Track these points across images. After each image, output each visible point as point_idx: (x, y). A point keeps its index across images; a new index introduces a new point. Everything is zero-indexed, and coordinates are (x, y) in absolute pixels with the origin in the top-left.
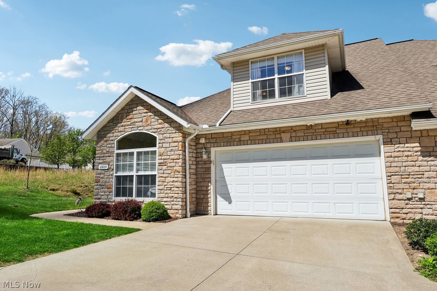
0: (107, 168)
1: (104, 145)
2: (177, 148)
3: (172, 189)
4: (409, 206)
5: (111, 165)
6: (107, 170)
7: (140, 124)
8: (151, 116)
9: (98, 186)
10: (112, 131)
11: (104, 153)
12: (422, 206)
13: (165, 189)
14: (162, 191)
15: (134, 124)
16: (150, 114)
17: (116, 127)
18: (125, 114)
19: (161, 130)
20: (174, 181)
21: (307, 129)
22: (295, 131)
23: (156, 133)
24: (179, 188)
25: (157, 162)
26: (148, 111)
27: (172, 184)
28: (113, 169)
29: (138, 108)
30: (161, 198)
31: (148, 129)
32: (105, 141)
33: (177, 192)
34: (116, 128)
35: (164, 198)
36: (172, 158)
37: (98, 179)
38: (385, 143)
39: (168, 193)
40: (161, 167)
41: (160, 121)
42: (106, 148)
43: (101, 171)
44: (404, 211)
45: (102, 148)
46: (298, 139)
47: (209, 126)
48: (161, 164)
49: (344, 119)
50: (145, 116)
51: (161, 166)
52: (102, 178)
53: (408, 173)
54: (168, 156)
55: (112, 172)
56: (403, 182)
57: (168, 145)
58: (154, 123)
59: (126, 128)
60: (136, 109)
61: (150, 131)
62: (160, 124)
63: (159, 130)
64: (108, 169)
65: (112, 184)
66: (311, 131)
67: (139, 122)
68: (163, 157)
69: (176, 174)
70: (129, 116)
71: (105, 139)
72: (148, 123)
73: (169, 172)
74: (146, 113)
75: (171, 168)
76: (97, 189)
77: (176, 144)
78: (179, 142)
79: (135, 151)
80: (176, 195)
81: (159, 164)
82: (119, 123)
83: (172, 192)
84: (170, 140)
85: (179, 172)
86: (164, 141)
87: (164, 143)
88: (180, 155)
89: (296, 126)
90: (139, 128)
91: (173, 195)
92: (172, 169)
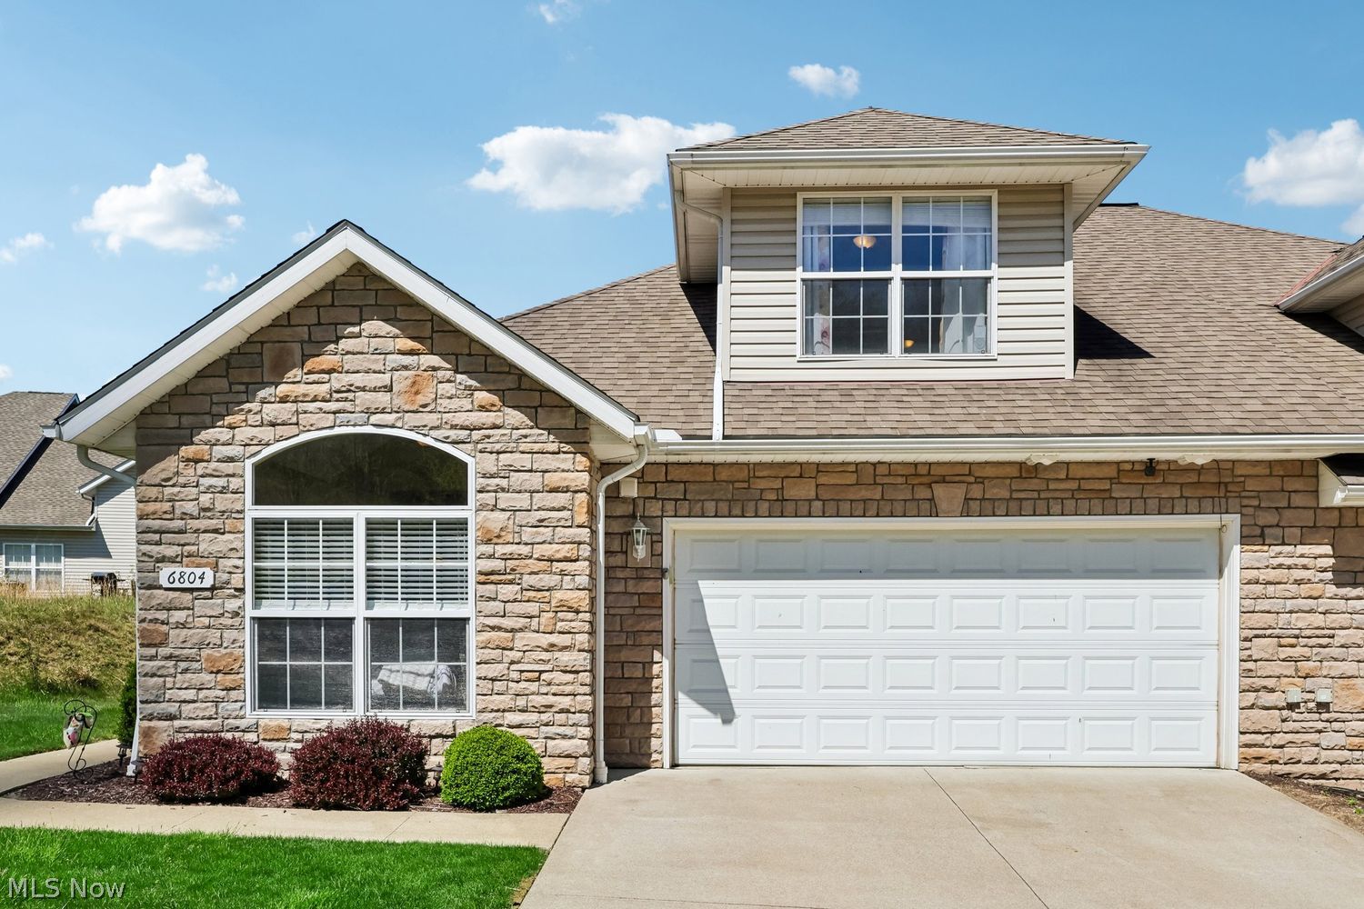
0: (208, 583)
1: (182, 480)
2: (566, 514)
3: (544, 676)
4: (1290, 726)
5: (228, 570)
6: (208, 594)
7: (383, 399)
8: (435, 369)
9: (162, 663)
10: (228, 420)
11: (184, 516)
12: (1320, 725)
13: (515, 676)
14: (498, 686)
15: (350, 396)
16: (435, 360)
17: (248, 402)
18: (297, 348)
19: (489, 437)
20: (553, 645)
21: (1021, 477)
22: (980, 480)
23: (460, 446)
24: (577, 672)
25: (472, 566)
26: (419, 346)
27: (545, 656)
28: (242, 590)
29: (364, 325)
30: (494, 714)
31: (425, 426)
32: (188, 460)
33: (568, 689)
34: (246, 406)
35: (506, 714)
36: (547, 554)
37: (156, 631)
38: (1245, 539)
39: (527, 692)
40: (492, 587)
41: (483, 397)
42: (195, 490)
43: (172, 594)
44: (1277, 739)
45: (168, 491)
46: (988, 508)
47: (685, 437)
48: (493, 578)
49: (1144, 456)
50: (406, 368)
51: (492, 583)
52: (183, 626)
53: (1297, 632)
54: (526, 544)
55: (238, 602)
56: (1282, 657)
57: (522, 501)
58: (455, 404)
59: (305, 412)
60: (356, 329)
61: (434, 433)
62: (482, 408)
63: (476, 435)
64: (213, 588)
65: (238, 652)
66: (1035, 484)
67: (375, 390)
68: (501, 550)
69: (563, 621)
70: (318, 356)
71: (186, 451)
72: (421, 399)
73: (532, 608)
74: (412, 353)
75: (539, 595)
76: (153, 675)
77: (562, 499)
78: (576, 492)
79: (359, 514)
80: (565, 702)
81: (482, 578)
82: (264, 385)
83: (544, 690)
84: (535, 481)
85: (578, 612)
86: (504, 483)
87: (503, 490)
88: (579, 543)
89: (986, 463)
90: (374, 419)
91: (550, 699)
92: (546, 600)
